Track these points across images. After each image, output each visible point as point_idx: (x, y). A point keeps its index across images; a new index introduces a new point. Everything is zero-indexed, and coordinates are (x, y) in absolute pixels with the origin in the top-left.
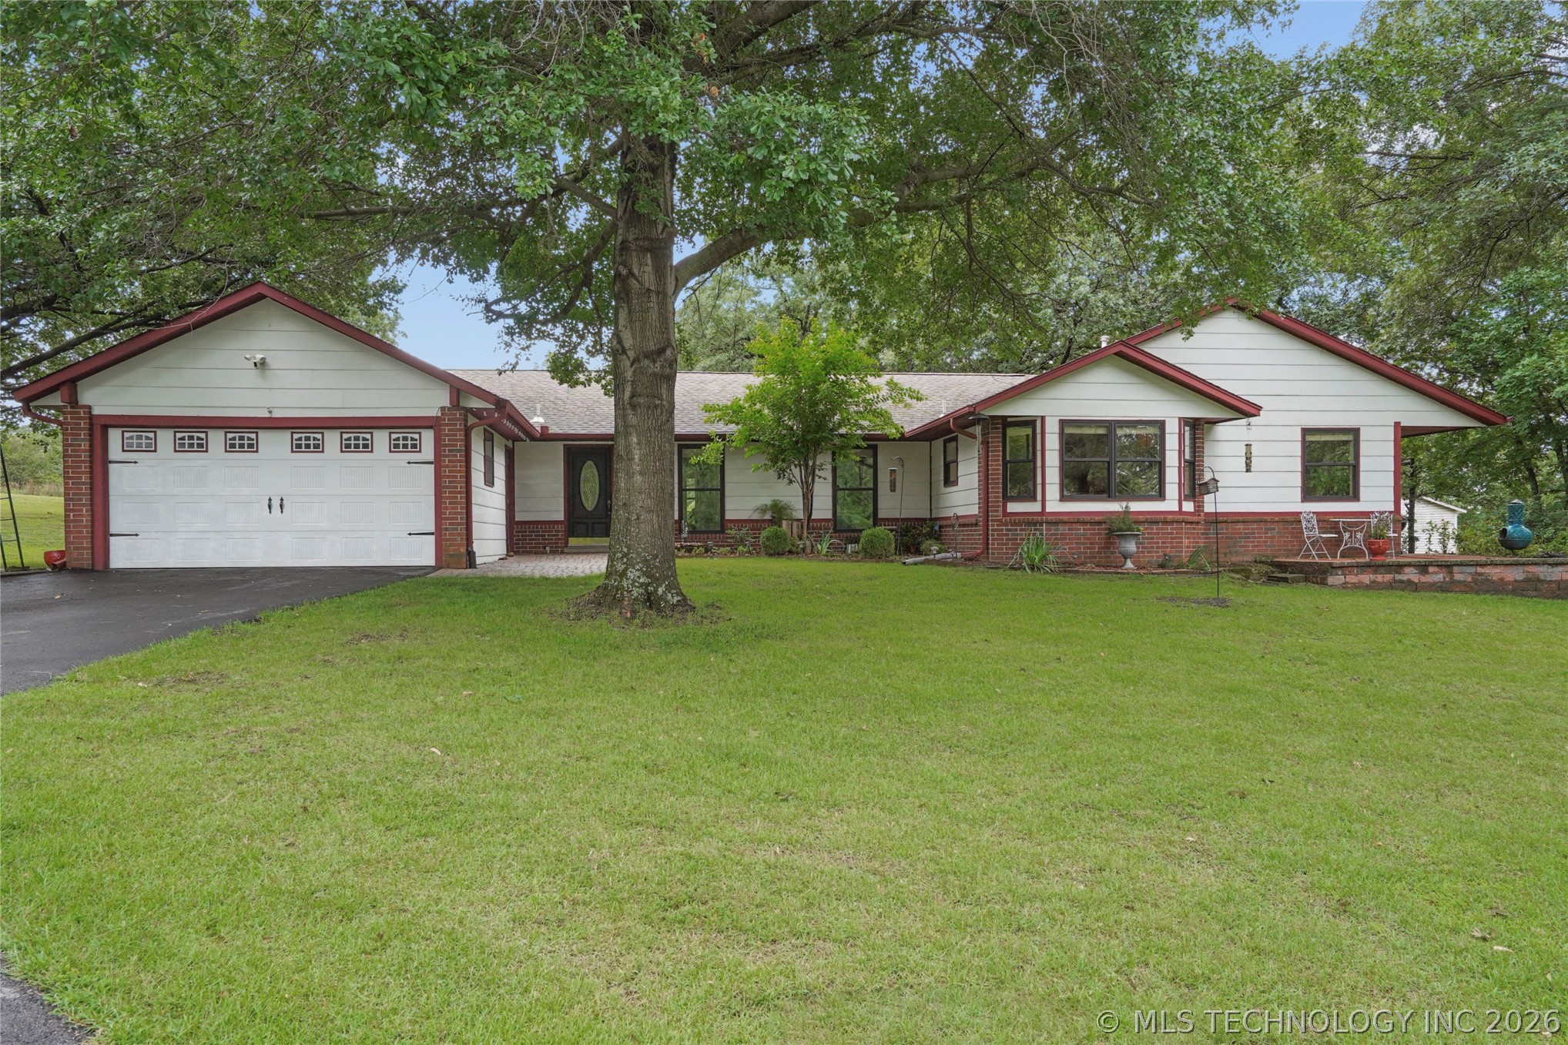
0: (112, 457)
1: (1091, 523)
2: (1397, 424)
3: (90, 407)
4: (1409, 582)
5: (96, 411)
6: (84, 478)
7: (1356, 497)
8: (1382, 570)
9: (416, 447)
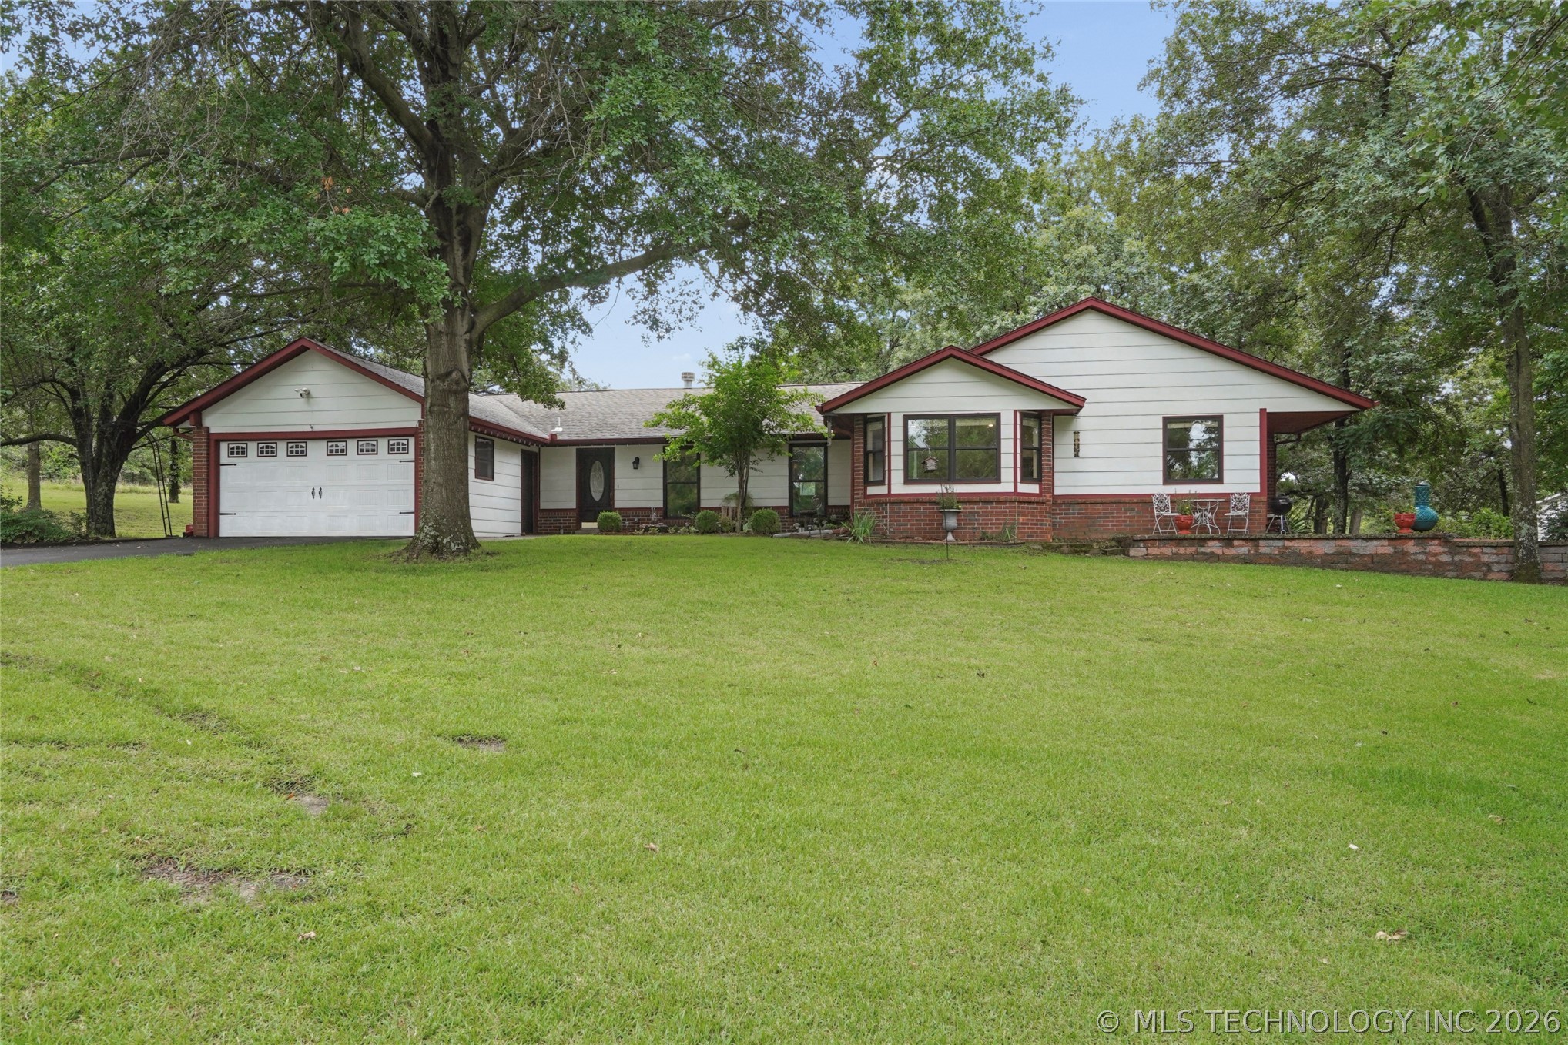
0: (222, 462)
1: (931, 503)
2: (1262, 411)
3: (208, 428)
4: (1212, 554)
5: (212, 431)
6: (204, 476)
7: (1220, 481)
8: (1185, 543)
9: (405, 451)
